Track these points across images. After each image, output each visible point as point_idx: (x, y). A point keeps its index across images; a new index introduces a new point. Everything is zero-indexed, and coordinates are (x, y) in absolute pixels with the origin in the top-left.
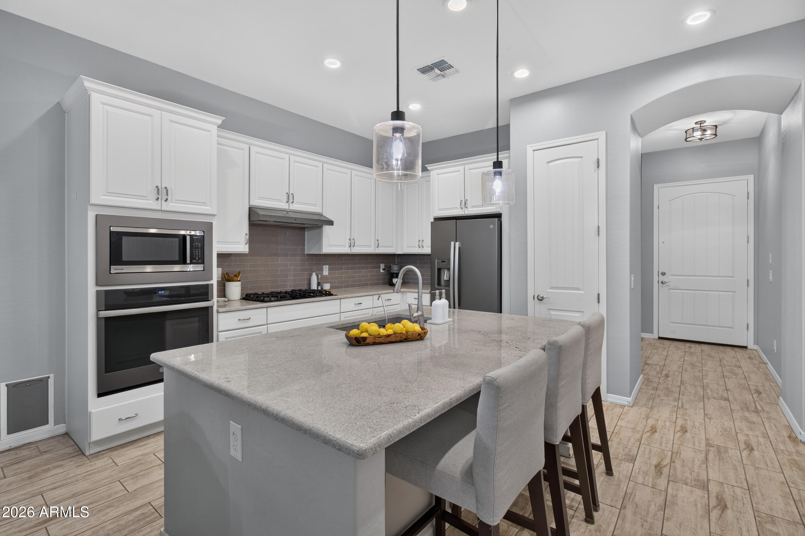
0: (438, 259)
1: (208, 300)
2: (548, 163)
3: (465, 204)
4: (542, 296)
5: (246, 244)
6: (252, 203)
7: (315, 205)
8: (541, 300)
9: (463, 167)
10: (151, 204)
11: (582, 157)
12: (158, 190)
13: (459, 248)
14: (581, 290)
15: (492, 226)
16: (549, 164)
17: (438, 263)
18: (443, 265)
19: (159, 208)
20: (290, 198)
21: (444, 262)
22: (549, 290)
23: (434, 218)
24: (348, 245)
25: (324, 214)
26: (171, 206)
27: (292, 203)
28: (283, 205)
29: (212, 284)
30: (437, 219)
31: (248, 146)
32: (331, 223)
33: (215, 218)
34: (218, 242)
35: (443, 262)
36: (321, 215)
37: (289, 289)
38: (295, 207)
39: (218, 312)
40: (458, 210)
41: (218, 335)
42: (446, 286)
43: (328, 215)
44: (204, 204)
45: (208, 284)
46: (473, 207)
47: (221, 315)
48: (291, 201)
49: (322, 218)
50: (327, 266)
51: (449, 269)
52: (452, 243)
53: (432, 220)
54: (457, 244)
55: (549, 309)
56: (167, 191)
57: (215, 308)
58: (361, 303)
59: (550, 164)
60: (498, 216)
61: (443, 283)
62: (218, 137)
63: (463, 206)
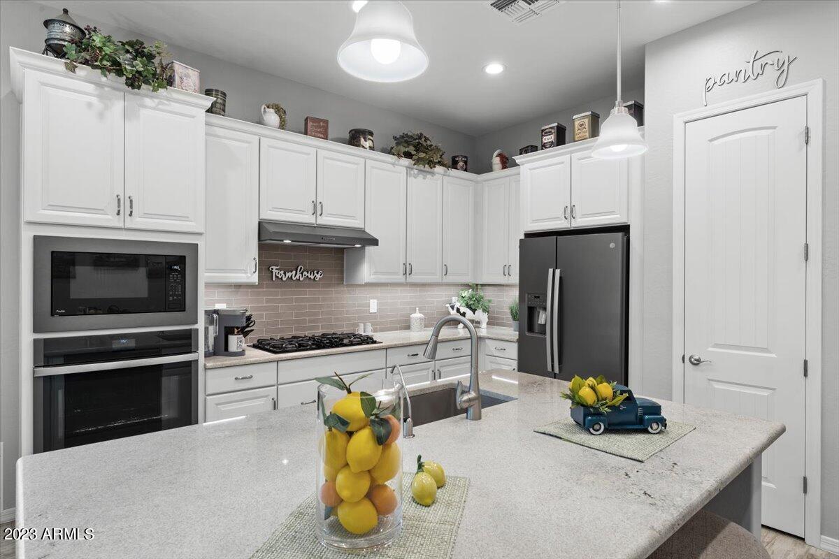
0: (528, 294)
1: (191, 352)
2: (711, 141)
3: (572, 211)
4: (697, 358)
5: (254, 272)
6: (263, 216)
7: (353, 217)
8: (697, 364)
9: (569, 155)
10: (111, 219)
11: (775, 128)
12: (119, 200)
13: (561, 278)
14: (770, 352)
15: (612, 245)
16: (713, 142)
17: (529, 299)
18: (535, 303)
19: (121, 225)
20: (317, 208)
21: (539, 297)
22: (710, 349)
23: (525, 234)
24: (402, 271)
25: (367, 230)
26: (137, 221)
27: (320, 215)
28: (308, 218)
29: (197, 330)
30: (528, 235)
31: (258, 137)
32: (375, 242)
33: (203, 237)
34: (208, 270)
35: (535, 297)
36: (362, 231)
37: (318, 332)
38: (325, 220)
39: (206, 369)
40: (559, 222)
41: (205, 400)
42: (541, 333)
43: (372, 232)
44: (185, 218)
45: (191, 329)
46: (584, 215)
47: (209, 373)
48: (319, 213)
49: (365, 236)
50: (376, 301)
51: (545, 309)
52: (551, 271)
53: (523, 237)
54: (558, 271)
55: (709, 380)
56: (131, 201)
57: (202, 361)
58: (417, 355)
59: (715, 142)
60: (625, 229)
61: (536, 329)
62: (206, 124)
63: (568, 215)
